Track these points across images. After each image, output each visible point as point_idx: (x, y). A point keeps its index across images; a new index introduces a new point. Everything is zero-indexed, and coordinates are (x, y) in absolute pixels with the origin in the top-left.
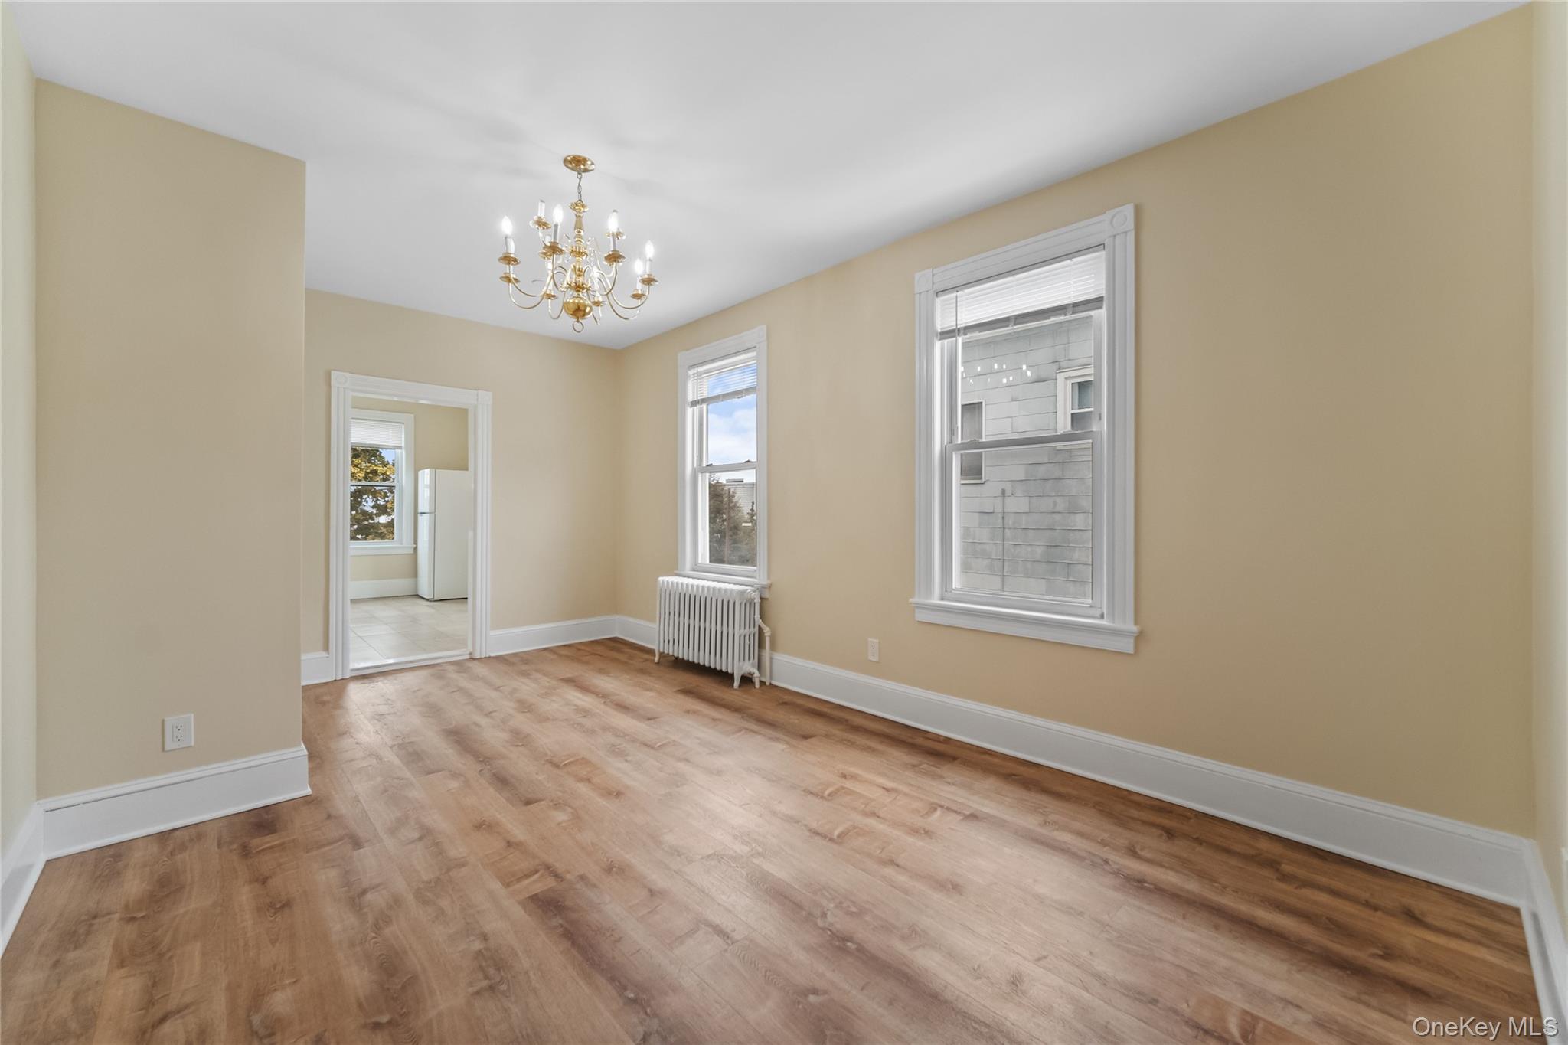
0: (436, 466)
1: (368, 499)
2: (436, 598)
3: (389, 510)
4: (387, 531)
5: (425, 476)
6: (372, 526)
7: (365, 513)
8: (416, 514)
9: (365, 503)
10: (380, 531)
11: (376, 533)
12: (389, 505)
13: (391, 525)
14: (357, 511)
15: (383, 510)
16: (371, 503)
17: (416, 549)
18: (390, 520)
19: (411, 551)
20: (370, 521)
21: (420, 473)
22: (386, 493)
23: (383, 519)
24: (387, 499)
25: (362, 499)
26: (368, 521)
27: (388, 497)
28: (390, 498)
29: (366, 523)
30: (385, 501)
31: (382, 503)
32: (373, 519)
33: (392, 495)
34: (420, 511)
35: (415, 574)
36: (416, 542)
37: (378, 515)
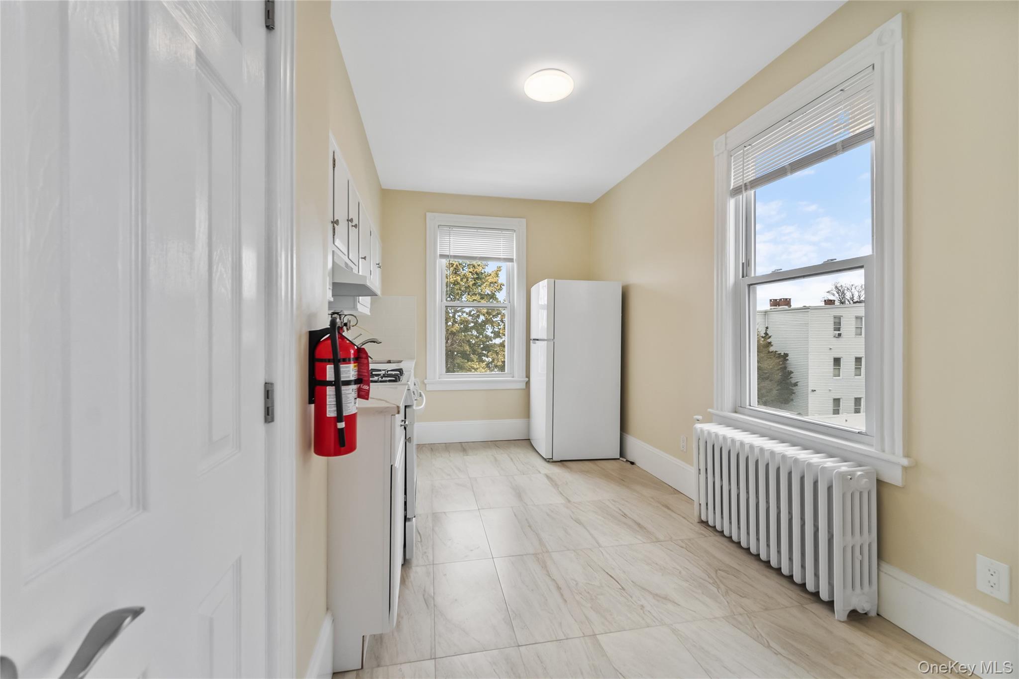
0: (555, 275)
1: (489, 327)
2: (554, 459)
3: (501, 335)
4: (500, 349)
5: (541, 292)
6: (492, 346)
7: (487, 337)
8: (529, 340)
9: (487, 330)
10: (495, 349)
11: (494, 350)
12: (501, 332)
13: (502, 345)
14: (483, 335)
15: (497, 335)
16: (490, 330)
17: (528, 383)
18: (501, 342)
19: (523, 386)
20: (490, 342)
21: (534, 289)
22: (499, 323)
23: (498, 341)
24: (499, 327)
25: (485, 327)
26: (489, 342)
27: (500, 326)
28: (502, 326)
29: (488, 343)
30: (498, 329)
31: (497, 330)
32: (492, 341)
33: (503, 324)
34: (533, 336)
35: (527, 412)
36: (528, 376)
37: (495, 338)
